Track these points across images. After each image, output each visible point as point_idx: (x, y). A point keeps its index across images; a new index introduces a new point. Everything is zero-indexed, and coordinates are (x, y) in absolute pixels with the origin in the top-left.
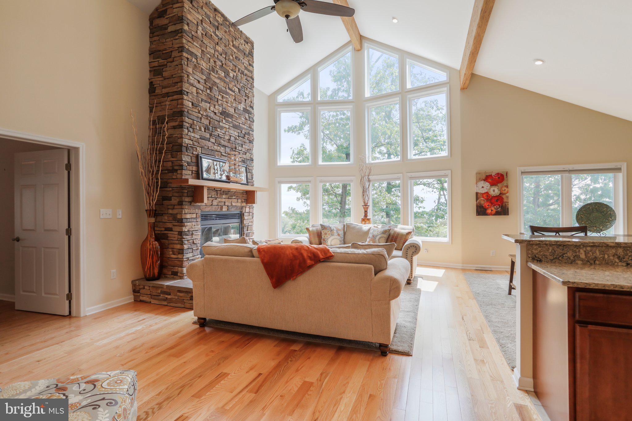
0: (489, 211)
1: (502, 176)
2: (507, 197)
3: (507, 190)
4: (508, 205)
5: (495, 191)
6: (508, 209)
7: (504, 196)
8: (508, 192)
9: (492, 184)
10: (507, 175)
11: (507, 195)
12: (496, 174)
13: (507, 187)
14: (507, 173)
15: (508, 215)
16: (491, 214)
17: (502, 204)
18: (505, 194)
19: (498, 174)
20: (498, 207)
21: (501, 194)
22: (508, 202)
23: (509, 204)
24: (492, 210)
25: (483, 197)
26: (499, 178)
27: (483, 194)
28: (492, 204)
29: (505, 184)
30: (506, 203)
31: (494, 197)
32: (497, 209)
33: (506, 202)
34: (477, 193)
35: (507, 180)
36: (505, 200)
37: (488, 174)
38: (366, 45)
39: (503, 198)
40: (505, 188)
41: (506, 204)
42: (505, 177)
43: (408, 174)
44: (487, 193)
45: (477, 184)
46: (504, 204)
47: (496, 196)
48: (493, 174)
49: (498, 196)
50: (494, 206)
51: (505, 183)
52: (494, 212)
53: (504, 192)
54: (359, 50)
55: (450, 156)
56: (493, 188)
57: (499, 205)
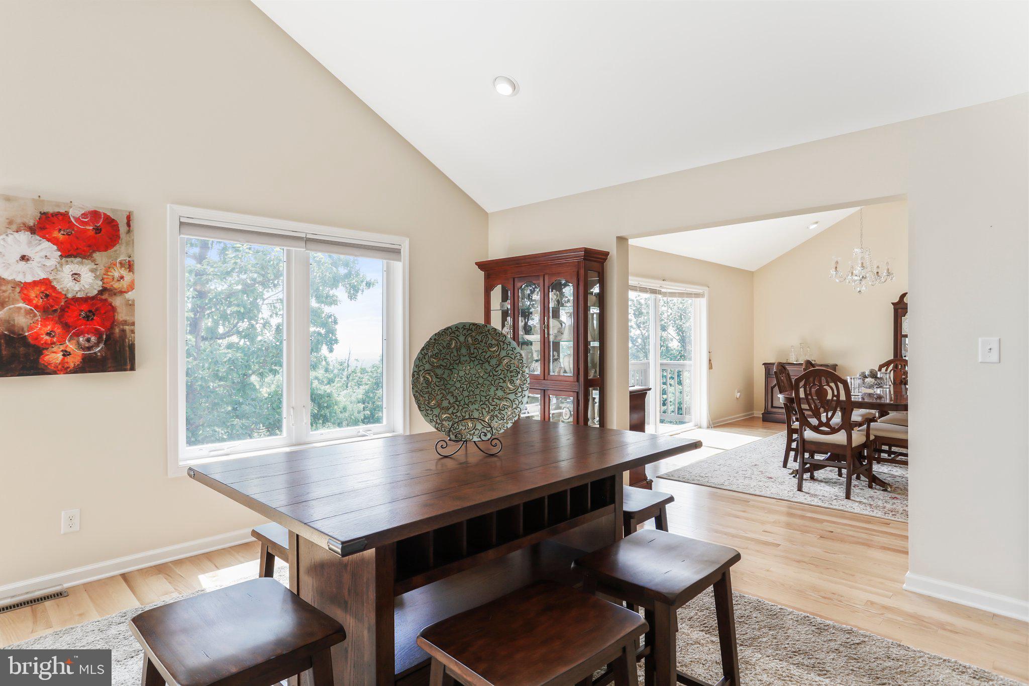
0: (54, 357)
1: (110, 223)
2: (131, 305)
3: (128, 277)
4: (133, 332)
5: (78, 279)
6: (132, 347)
7: (117, 302)
8: (131, 287)
9: (70, 252)
10: (129, 225)
11: (129, 295)
12: (84, 215)
13: (130, 267)
14: (129, 218)
15: (133, 368)
16: (63, 369)
17: (112, 327)
18: (122, 292)
19: (95, 214)
20: (93, 339)
21: (103, 290)
22: (133, 324)
23: (137, 328)
24: (66, 354)
25: (27, 300)
26: (98, 230)
27: (25, 286)
28: (67, 327)
29: (122, 257)
30: (127, 328)
31: (75, 300)
32: (89, 348)
33: (125, 323)
35: (130, 243)
36: (121, 315)
37: (52, 210)
39: (113, 309)
40: (124, 272)
41: (124, 331)
42: (123, 229)
44: (45, 283)
46: (117, 330)
47: (86, 300)
48: (74, 214)
49: (93, 298)
50: (77, 335)
51: (120, 252)
52: (74, 360)
53: (116, 285)
56: (73, 266)
57: (99, 334)
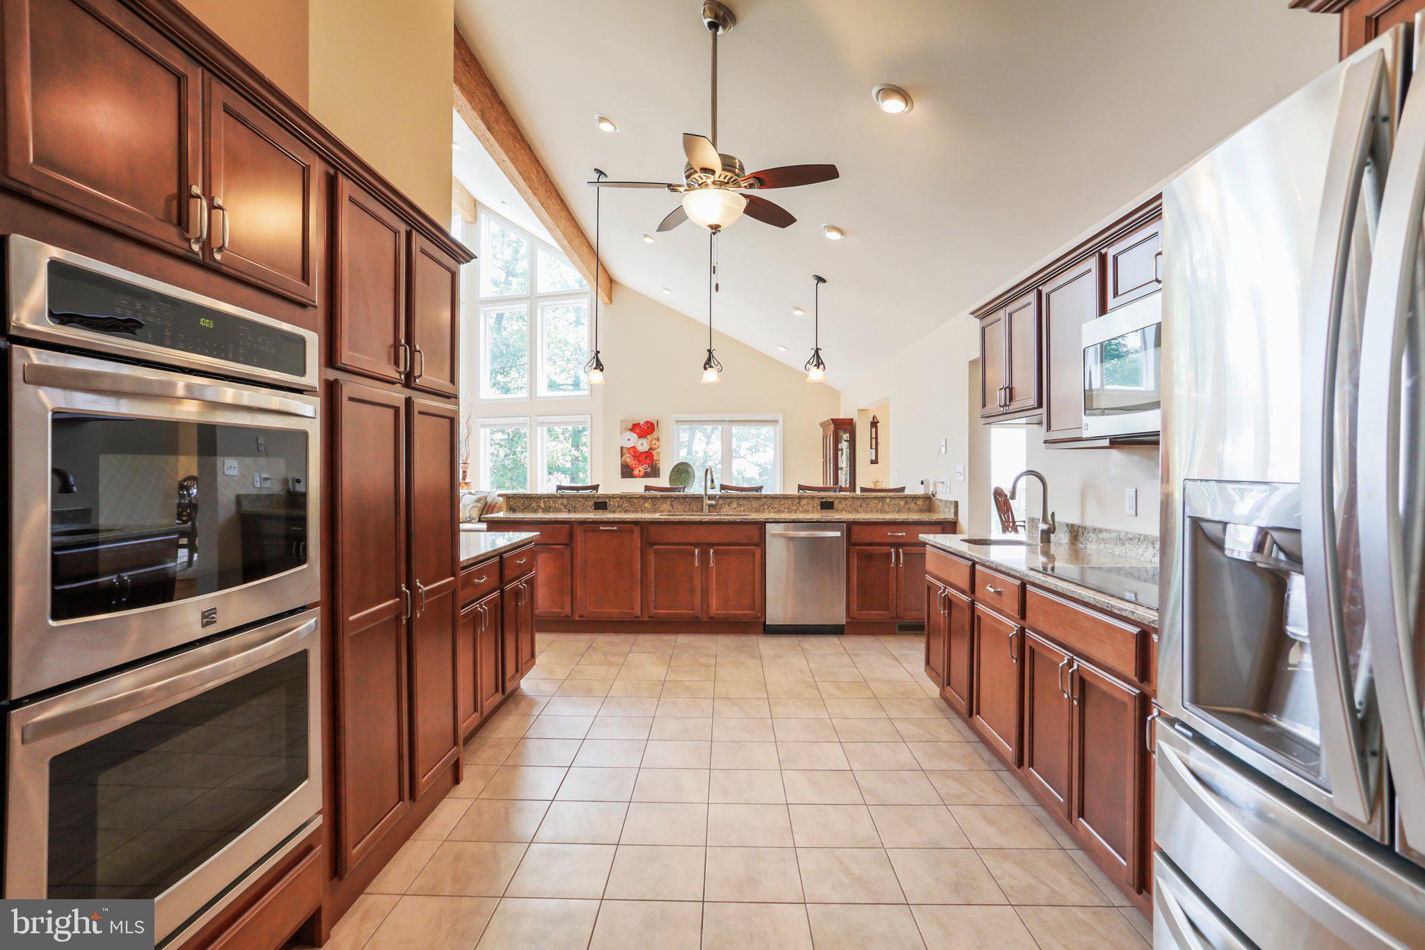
0: (636, 472)
1: (652, 424)
2: (658, 454)
4: (659, 463)
5: (643, 445)
6: (659, 469)
7: (654, 452)
8: (658, 447)
9: (641, 436)
10: (658, 424)
11: (658, 450)
12: (645, 422)
13: (658, 440)
14: (658, 421)
15: (659, 477)
16: (639, 476)
17: (652, 462)
18: (656, 449)
19: (647, 422)
20: (647, 466)
21: (650, 448)
22: (659, 459)
23: (661, 461)
24: (640, 471)
25: (629, 453)
26: (648, 428)
27: (629, 449)
28: (640, 462)
29: (656, 437)
31: (642, 452)
32: (646, 469)
33: (657, 460)
34: (622, 448)
35: (658, 431)
36: (655, 458)
37: (636, 422)
38: (483, 217)
39: (653, 455)
40: (656, 442)
41: (656, 463)
42: (656, 425)
43: (537, 418)
44: (634, 447)
45: (621, 435)
46: (654, 462)
47: (645, 452)
48: (642, 423)
49: (647, 451)
50: (643, 464)
51: (655, 435)
52: (642, 474)
53: (654, 446)
54: (472, 223)
55: (589, 395)
56: (643, 441)
57: (649, 464)
